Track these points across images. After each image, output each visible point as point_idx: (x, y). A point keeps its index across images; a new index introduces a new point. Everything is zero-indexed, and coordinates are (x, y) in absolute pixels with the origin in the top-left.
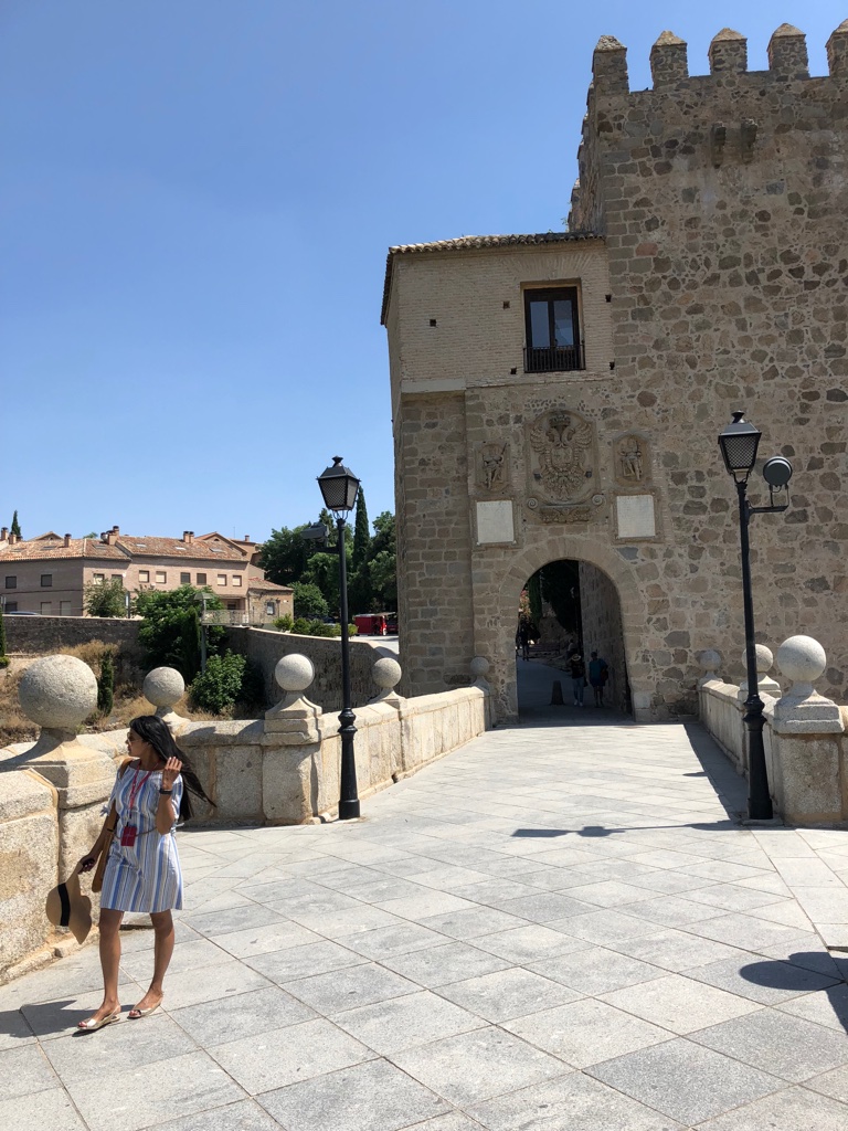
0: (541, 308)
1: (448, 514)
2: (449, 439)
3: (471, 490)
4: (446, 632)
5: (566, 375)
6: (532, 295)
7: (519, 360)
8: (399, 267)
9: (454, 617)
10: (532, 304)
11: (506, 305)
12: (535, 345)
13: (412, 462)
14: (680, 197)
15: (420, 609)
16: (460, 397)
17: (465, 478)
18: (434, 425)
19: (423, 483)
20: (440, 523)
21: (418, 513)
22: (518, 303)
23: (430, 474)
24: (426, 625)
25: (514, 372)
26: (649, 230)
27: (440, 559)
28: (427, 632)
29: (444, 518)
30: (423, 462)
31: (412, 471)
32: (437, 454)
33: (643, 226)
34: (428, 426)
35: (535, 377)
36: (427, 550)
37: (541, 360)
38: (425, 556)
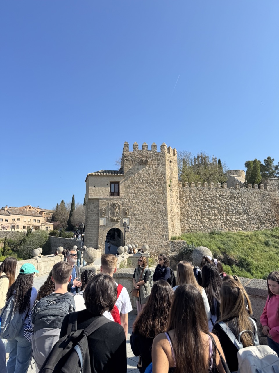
0: (113, 185)
1: (95, 219)
2: (96, 206)
3: (99, 215)
4: (93, 240)
5: (116, 197)
6: (112, 183)
7: (109, 194)
8: (89, 177)
9: (95, 237)
10: (112, 184)
11: (107, 185)
12: (112, 192)
13: (89, 210)
14: (136, 169)
15: (89, 236)
16: (98, 199)
17: (99, 213)
18: (94, 204)
19: (91, 214)
20: (93, 221)
21: (90, 219)
22: (109, 184)
23: (92, 212)
24: (90, 239)
25: (108, 196)
26: (131, 174)
27: (93, 227)
28: (90, 240)
29: (94, 220)
30: (91, 210)
31: (89, 211)
32: (94, 209)
33: (130, 174)
34: (92, 204)
35: (111, 197)
36: (91, 225)
37: (112, 194)
38: (91, 227)
